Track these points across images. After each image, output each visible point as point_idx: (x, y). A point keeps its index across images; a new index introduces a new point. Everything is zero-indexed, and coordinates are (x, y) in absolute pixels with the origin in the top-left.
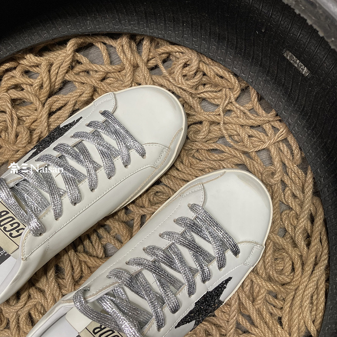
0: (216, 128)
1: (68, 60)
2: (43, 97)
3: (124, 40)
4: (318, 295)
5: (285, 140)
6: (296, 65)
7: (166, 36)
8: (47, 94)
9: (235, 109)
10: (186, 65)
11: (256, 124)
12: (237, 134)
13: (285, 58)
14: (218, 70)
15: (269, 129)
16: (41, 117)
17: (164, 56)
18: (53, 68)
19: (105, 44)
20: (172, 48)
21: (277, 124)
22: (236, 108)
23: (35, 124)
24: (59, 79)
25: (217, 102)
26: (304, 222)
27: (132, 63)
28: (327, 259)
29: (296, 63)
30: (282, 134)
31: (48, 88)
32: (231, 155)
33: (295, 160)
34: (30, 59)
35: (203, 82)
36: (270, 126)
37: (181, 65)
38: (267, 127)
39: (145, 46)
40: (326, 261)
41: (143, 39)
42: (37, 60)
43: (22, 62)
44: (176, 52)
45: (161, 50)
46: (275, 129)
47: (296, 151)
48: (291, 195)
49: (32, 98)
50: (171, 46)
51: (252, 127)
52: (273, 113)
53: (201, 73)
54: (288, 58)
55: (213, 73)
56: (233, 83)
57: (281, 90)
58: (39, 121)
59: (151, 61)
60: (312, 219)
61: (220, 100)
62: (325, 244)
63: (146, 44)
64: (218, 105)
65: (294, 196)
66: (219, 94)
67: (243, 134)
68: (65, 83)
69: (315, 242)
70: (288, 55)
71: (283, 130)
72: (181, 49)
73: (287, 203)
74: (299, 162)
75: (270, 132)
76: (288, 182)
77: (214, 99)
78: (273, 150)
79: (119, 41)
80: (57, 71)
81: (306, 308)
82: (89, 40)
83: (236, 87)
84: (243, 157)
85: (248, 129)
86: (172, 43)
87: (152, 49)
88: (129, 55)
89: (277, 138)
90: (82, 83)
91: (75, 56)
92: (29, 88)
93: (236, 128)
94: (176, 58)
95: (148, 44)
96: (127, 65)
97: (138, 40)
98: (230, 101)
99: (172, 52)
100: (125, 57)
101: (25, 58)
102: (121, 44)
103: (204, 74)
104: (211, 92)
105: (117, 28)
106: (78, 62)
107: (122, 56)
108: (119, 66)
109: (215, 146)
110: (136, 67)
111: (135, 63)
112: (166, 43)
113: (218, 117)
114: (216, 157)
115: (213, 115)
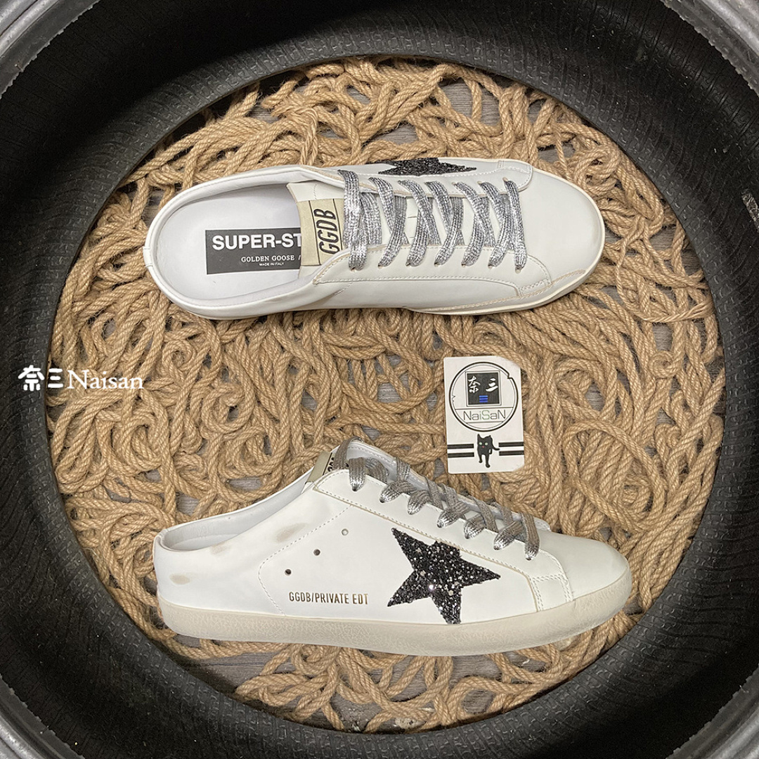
0: (607, 269)
1: (425, 94)
2: (365, 135)
3: (518, 93)
4: (671, 551)
5: (700, 321)
7: (585, 109)
8: (372, 133)
9: (644, 251)
10: (596, 162)
11: (668, 283)
12: (634, 288)
13: (742, 204)
14: (641, 186)
15: (684, 298)
17: (567, 137)
18: (397, 98)
19: (482, 87)
20: (584, 130)
21: (697, 295)
22: (647, 249)
24: (398, 117)
25: (620, 231)
26: (687, 445)
27: (517, 130)
28: (704, 505)
30: (701, 309)
31: (379, 125)
32: (616, 315)
33: (705, 355)
34: (368, 69)
35: (610, 196)
36: (686, 294)
37: (591, 160)
38: (681, 294)
39: (544, 113)
40: (700, 508)
41: (544, 100)
42: (376, 76)
43: (350, 70)
44: (586, 138)
45: (566, 127)
46: (692, 301)
47: (712, 342)
48: (681, 402)
49: (350, 131)
50: (584, 126)
51: (659, 286)
52: (698, 276)
53: (615, 181)
54: (747, 204)
55: (632, 188)
56: (656, 213)
57: (722, 246)
59: (544, 138)
60: (700, 445)
61: (626, 230)
62: (707, 485)
63: (547, 108)
64: (620, 238)
65: (686, 406)
66: (628, 221)
67: (646, 291)
68: (403, 123)
69: (694, 475)
70: (749, 201)
71: (703, 304)
72: (597, 136)
73: (672, 413)
74: (709, 359)
75: (683, 302)
76: (684, 383)
77: (618, 225)
78: (678, 330)
79: (508, 91)
80: (401, 103)
81: (648, 563)
82: (462, 73)
83: (657, 219)
84: (633, 325)
85: (652, 287)
86: (587, 123)
87: (553, 121)
88: (518, 118)
89: (692, 314)
90: (430, 135)
91: (435, 90)
92: (349, 114)
93: (637, 279)
94: (583, 145)
95: (549, 111)
96: (509, 131)
97: (533, 99)
98: (641, 237)
99: (582, 135)
100: (509, 119)
101: (359, 67)
102: (510, 97)
103: (618, 185)
104: (619, 213)
105: (518, 73)
106: (433, 101)
107: (505, 116)
108: (494, 129)
109: (597, 295)
110: (520, 138)
111: (522, 131)
112: (576, 118)
113: (616, 254)
114: (593, 311)
115: (610, 249)
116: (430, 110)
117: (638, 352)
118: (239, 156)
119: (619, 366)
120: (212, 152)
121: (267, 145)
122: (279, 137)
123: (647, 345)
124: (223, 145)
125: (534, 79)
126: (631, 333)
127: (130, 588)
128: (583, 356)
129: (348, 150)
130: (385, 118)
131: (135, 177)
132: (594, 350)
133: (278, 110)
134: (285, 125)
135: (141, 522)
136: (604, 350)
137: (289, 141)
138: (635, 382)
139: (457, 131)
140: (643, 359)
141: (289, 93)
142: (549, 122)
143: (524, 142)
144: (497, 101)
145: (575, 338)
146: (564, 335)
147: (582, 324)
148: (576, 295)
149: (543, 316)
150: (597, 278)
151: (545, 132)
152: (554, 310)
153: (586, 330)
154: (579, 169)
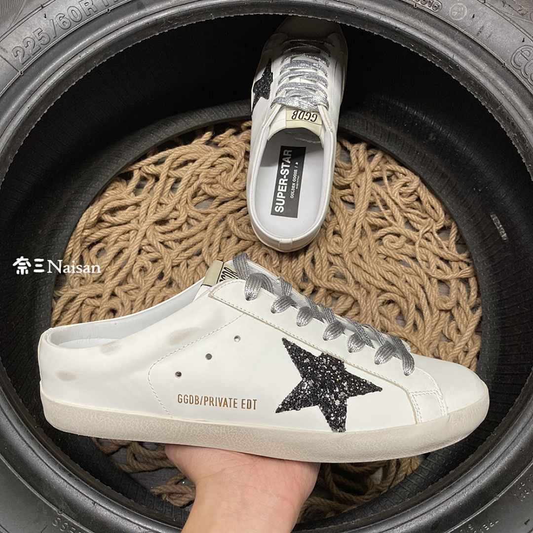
0: (411, 247)
3: (362, 147)
5: (465, 281)
6: (498, 228)
7: (400, 155)
9: (433, 239)
10: (405, 185)
11: (447, 257)
12: (426, 260)
13: (490, 219)
15: (456, 268)
17: (389, 173)
19: (341, 144)
20: (399, 168)
21: (464, 267)
22: (434, 237)
25: (418, 227)
26: (458, 350)
27: (360, 166)
29: (499, 226)
32: (415, 271)
33: (469, 301)
36: (458, 266)
37: (402, 183)
38: (454, 265)
39: (376, 159)
41: (376, 154)
44: (400, 173)
45: (388, 167)
47: (474, 293)
48: (455, 327)
50: (399, 166)
51: (442, 259)
52: (465, 255)
53: (416, 197)
55: (426, 199)
56: (440, 216)
57: (479, 234)
59: (376, 173)
60: (467, 351)
61: (422, 226)
63: (378, 156)
64: (418, 231)
65: (458, 330)
66: (423, 221)
67: (432, 259)
70: (494, 218)
71: (467, 271)
73: (449, 334)
74: (472, 304)
75: (456, 270)
76: (456, 316)
77: (418, 223)
78: (453, 284)
79: (356, 146)
83: (440, 220)
84: (426, 278)
85: (437, 259)
86: (401, 164)
87: (381, 164)
88: (361, 159)
89: (461, 274)
93: (428, 253)
94: (398, 178)
95: (379, 157)
96: (355, 166)
97: (370, 154)
98: (431, 230)
99: (398, 171)
100: (356, 160)
102: (357, 149)
103: (418, 199)
104: (418, 215)
107: (353, 158)
108: (347, 165)
109: (404, 258)
110: (362, 171)
111: (363, 167)
112: (395, 163)
113: (416, 237)
114: (401, 268)
115: (412, 234)
117: (428, 294)
118: (197, 163)
119: (417, 302)
121: (215, 159)
122: (222, 156)
123: (434, 291)
125: (371, 137)
126: (424, 284)
128: (394, 291)
132: (402, 288)
133: (223, 143)
134: (227, 150)
136: (408, 290)
137: (227, 159)
138: (426, 313)
140: (431, 299)
141: (231, 135)
142: (378, 165)
143: (365, 173)
144: (349, 152)
145: (391, 280)
146: (384, 278)
147: (395, 274)
148: (391, 259)
149: (371, 265)
150: (404, 250)
151: (376, 169)
152: (378, 263)
153: (397, 278)
154: (395, 188)
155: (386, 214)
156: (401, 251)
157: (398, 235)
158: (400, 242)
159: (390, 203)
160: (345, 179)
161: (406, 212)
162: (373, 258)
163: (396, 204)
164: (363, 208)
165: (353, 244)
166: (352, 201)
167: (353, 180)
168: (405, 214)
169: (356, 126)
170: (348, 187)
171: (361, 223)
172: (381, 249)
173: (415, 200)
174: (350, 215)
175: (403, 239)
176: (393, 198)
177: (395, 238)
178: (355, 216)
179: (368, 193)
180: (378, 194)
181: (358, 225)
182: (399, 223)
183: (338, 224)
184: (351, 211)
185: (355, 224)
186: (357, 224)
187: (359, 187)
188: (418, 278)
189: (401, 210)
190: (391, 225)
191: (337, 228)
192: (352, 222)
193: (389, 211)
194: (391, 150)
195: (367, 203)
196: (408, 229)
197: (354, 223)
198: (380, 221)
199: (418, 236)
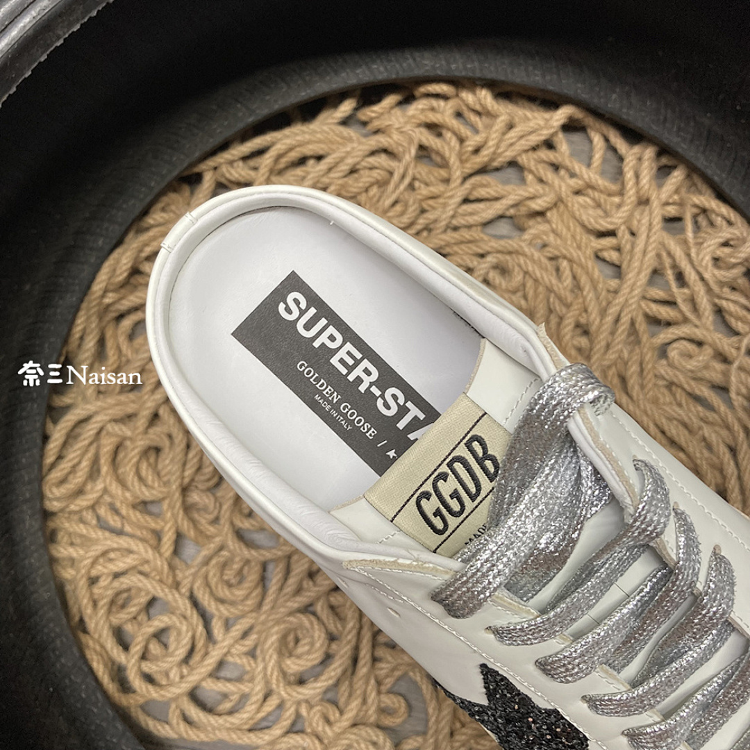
0: (719, 366)
1: (545, 134)
2: (469, 167)
3: (649, 152)
7: (726, 182)
8: (477, 167)
10: (726, 244)
16: (451, 197)
17: (696, 211)
18: (513, 134)
20: (717, 206)
23: (431, 202)
24: (509, 155)
25: (739, 326)
27: (641, 193)
31: (486, 159)
34: (485, 97)
35: (735, 285)
37: (721, 240)
39: (675, 180)
41: (675, 167)
42: (493, 107)
43: (463, 95)
44: (718, 215)
45: (696, 199)
49: (453, 160)
50: (717, 201)
53: (744, 270)
58: (441, 200)
59: (669, 208)
61: (747, 327)
63: (678, 175)
64: (737, 333)
68: (513, 164)
72: (733, 215)
77: (738, 318)
79: (637, 149)
80: (514, 140)
82: (589, 120)
84: (741, 435)
86: (721, 196)
87: (683, 190)
88: (644, 181)
90: (541, 181)
91: (555, 134)
92: (454, 142)
94: (712, 224)
95: (679, 178)
96: (631, 193)
97: (661, 164)
99: (713, 211)
100: (634, 180)
101: (474, 93)
102: (639, 156)
103: (747, 273)
104: (742, 306)
105: (654, 129)
106: (549, 145)
107: (629, 175)
108: (614, 187)
109: (706, 392)
110: (644, 202)
111: (646, 195)
112: (709, 192)
113: (733, 351)
114: (698, 412)
115: (726, 344)
116: (544, 154)
117: (743, 469)
118: (323, 165)
120: (294, 155)
121: (358, 159)
122: (373, 153)
124: (308, 150)
125: (672, 139)
126: (736, 445)
127: (100, 636)
129: (447, 181)
130: (494, 153)
131: (202, 167)
132: (696, 457)
133: (376, 124)
134: (382, 140)
135: (130, 561)
136: (706, 459)
137: (382, 160)
139: (573, 182)
141: (392, 108)
142: (677, 191)
143: (648, 208)
144: (621, 159)
145: (676, 439)
146: (663, 432)
147: (685, 425)
148: (679, 390)
149: (642, 406)
150: (707, 374)
151: (671, 201)
152: (655, 401)
153: (686, 432)
154: (706, 248)
155: (679, 294)
156: (699, 375)
157: (700, 344)
158: (701, 358)
159: (691, 276)
160: (609, 220)
161: (720, 297)
162: (646, 390)
163: (702, 279)
164: (638, 284)
165: (612, 356)
166: (617, 263)
167: (624, 223)
168: (717, 301)
169: (643, 114)
170: (612, 233)
171: (630, 316)
172: (663, 368)
173: (740, 274)
174: (609, 291)
175: (708, 351)
176: (701, 270)
177: (691, 347)
178: (620, 300)
179: (651, 255)
180: (669, 254)
181: (625, 319)
182: (704, 320)
183: (586, 311)
184: (613, 283)
185: (619, 316)
186: (622, 315)
187: (633, 234)
188: (725, 433)
189: (709, 290)
190: (686, 320)
191: (583, 320)
192: (613, 310)
193: (686, 291)
194: (709, 172)
195: (646, 275)
196: (721, 332)
197: (616, 314)
198: (667, 313)
199: (738, 349)
